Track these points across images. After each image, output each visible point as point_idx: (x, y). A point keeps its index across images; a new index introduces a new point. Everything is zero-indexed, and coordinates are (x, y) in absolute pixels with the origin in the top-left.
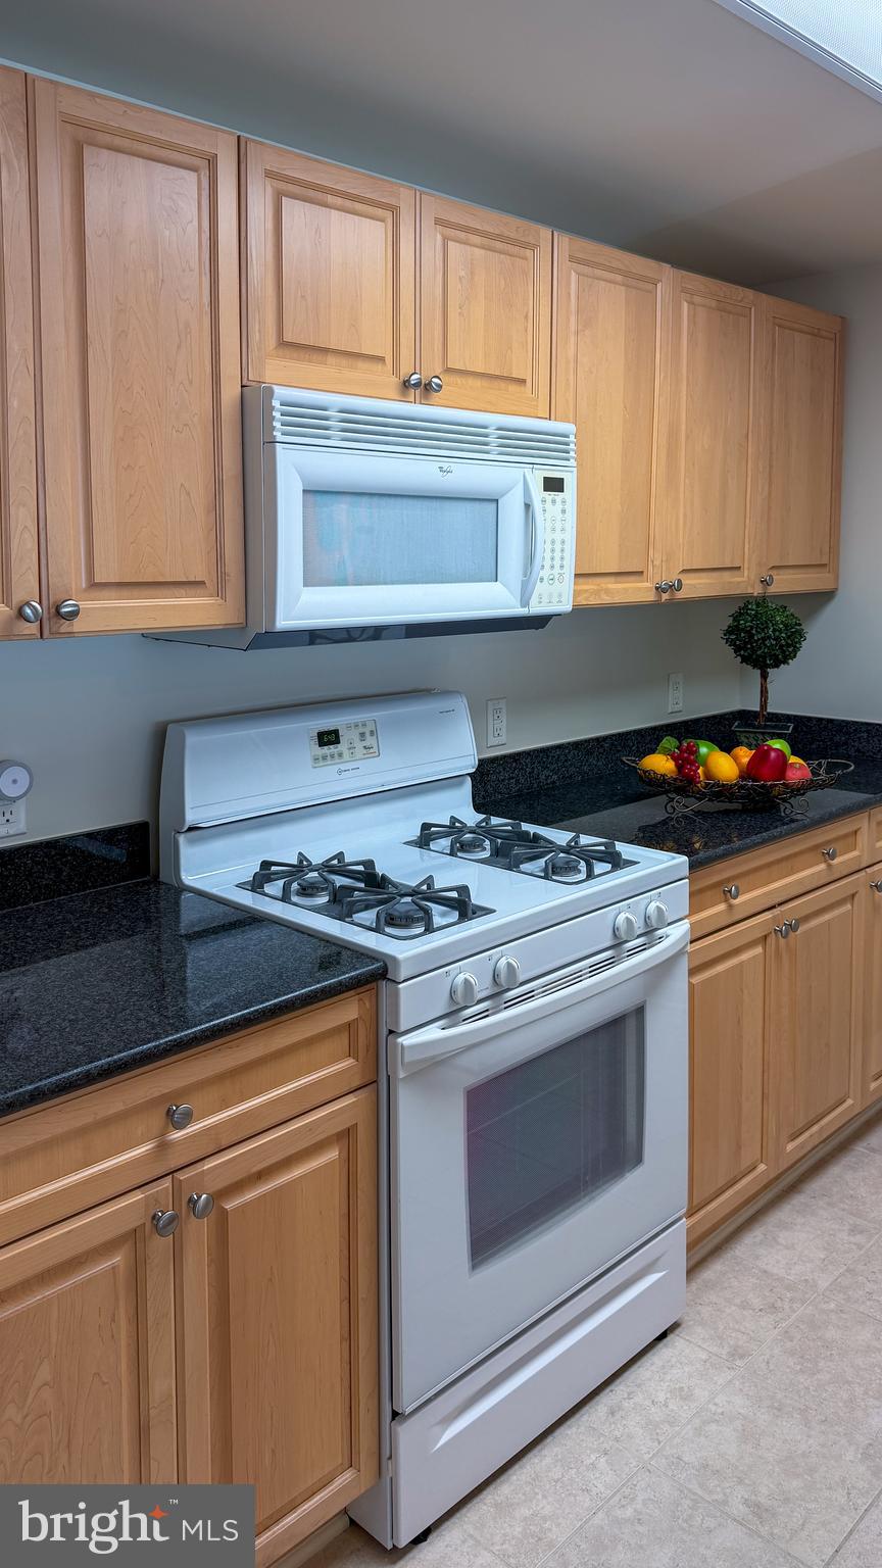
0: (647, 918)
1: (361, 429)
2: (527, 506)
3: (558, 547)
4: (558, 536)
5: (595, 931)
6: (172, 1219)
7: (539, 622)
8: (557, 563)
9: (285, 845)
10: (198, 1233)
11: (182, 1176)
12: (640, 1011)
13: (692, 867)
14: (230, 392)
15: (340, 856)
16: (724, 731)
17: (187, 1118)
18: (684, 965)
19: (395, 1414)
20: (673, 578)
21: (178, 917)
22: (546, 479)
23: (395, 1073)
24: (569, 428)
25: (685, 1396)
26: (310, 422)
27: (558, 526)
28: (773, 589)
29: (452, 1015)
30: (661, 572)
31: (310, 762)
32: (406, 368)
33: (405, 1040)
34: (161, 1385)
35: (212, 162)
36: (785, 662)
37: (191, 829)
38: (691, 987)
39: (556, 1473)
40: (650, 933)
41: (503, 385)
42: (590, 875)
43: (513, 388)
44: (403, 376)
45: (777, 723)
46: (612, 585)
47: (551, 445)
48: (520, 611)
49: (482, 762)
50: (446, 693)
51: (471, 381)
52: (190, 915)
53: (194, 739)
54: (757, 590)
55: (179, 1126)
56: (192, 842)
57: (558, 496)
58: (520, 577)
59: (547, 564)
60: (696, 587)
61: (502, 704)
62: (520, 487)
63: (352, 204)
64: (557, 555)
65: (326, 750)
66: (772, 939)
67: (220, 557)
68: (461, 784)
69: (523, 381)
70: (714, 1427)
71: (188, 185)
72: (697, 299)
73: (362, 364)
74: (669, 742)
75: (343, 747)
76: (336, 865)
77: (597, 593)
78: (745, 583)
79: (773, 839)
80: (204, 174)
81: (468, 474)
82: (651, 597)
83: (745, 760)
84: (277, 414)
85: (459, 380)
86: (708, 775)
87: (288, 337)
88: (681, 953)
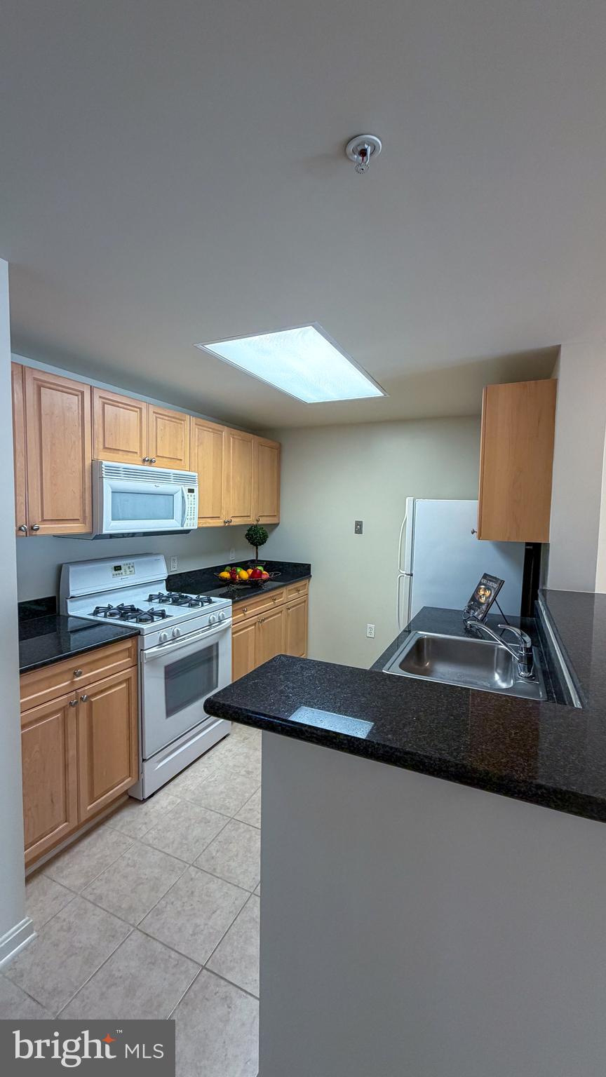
0: (219, 617)
1: (130, 473)
2: (183, 497)
3: (193, 509)
4: (193, 506)
5: (204, 621)
6: (76, 702)
7: (187, 531)
8: (192, 514)
9: (103, 602)
10: (83, 707)
11: (79, 691)
12: (217, 644)
13: (233, 603)
14: (88, 462)
15: (122, 604)
16: (245, 565)
17: (80, 674)
18: (230, 632)
19: (143, 760)
20: (229, 519)
21: (67, 626)
22: (189, 489)
23: (143, 661)
24: (197, 474)
25: (230, 751)
26: (114, 472)
27: (193, 503)
28: (260, 523)
29: (160, 645)
30: (225, 517)
31: (111, 575)
32: (144, 456)
33: (146, 652)
34: (72, 753)
35: (82, 393)
36: (263, 543)
37: (72, 597)
38: (232, 637)
39: (192, 774)
40: (220, 622)
41: (175, 460)
42: (202, 606)
43: (178, 462)
44: (144, 457)
45: (260, 562)
46: (209, 520)
47: (192, 479)
48: (182, 528)
49: (169, 576)
50: (157, 554)
51: (165, 459)
52: (71, 624)
53: (72, 569)
54: (255, 523)
55: (78, 676)
56: (71, 601)
57: (193, 494)
58: (181, 518)
59: (189, 514)
60: (236, 522)
61: (176, 558)
62: (181, 491)
63: (126, 406)
64: (193, 512)
65: (117, 572)
66: (257, 624)
67: (84, 511)
68: (162, 583)
69: (181, 460)
70: (237, 757)
71: (75, 400)
72: (235, 437)
73: (130, 454)
74: (228, 568)
75: (122, 571)
76: (121, 608)
77: (205, 523)
78: (251, 521)
79: (258, 594)
80: (80, 397)
81: (164, 487)
82: (222, 524)
83: (250, 573)
84: (103, 469)
85: (161, 459)
86: (239, 577)
87: (107, 446)
88: (229, 627)
